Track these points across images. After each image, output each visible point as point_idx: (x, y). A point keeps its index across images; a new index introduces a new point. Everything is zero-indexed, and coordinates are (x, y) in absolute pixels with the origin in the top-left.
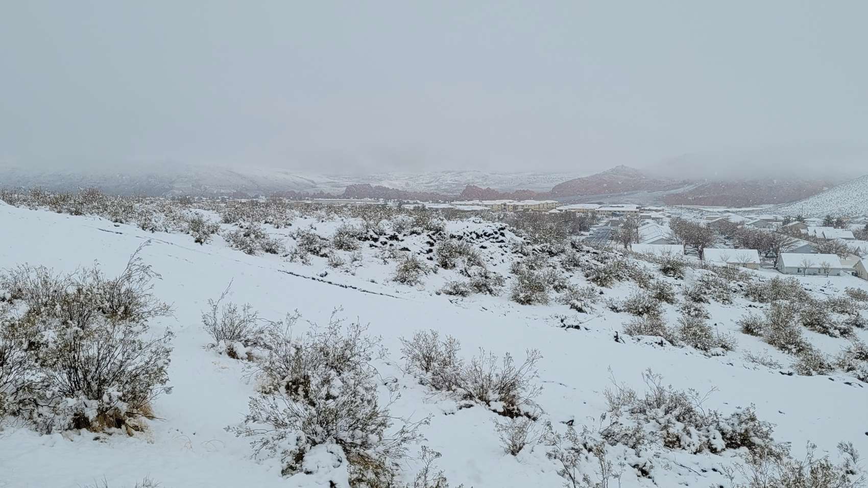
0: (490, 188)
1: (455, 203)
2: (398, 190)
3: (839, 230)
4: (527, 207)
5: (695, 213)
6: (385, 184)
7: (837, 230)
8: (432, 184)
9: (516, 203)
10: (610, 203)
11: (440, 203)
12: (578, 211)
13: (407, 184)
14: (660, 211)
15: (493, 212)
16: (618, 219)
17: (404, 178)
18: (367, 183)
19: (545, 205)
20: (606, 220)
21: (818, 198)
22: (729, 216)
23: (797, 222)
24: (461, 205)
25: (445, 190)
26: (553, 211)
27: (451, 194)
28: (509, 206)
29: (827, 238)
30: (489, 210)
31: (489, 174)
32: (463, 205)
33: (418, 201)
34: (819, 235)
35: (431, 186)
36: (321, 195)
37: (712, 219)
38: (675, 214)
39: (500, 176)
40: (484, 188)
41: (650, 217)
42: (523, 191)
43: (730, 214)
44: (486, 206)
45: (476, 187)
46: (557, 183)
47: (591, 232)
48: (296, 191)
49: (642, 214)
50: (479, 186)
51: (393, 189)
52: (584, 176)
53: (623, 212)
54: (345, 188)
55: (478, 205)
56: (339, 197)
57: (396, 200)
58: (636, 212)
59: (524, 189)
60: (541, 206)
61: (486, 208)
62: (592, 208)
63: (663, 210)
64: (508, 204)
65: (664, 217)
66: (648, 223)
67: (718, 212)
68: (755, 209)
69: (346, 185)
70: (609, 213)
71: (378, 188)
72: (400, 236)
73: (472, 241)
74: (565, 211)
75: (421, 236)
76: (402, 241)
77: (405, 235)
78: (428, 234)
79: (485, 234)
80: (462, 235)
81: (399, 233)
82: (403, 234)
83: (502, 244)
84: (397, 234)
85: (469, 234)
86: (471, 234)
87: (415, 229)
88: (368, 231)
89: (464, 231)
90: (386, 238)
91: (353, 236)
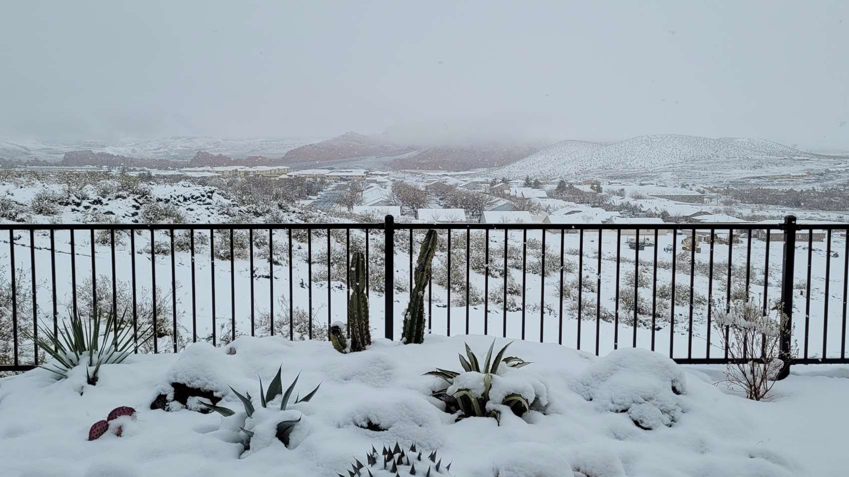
0: (223, 154)
1: (184, 169)
2: (123, 157)
3: (536, 190)
4: (259, 173)
5: (418, 178)
6: (109, 150)
7: (533, 190)
8: (161, 150)
9: (248, 169)
10: (340, 168)
11: (169, 170)
12: (309, 176)
13: (134, 151)
14: (385, 175)
15: (224, 178)
16: (345, 183)
17: (130, 145)
18: (89, 150)
19: (277, 172)
20: (334, 185)
21: (523, 162)
22: (446, 179)
23: (502, 184)
24: (191, 171)
25: (174, 157)
26: (284, 176)
27: (181, 160)
28: (240, 172)
29: (525, 197)
30: (218, 176)
31: (221, 141)
32: (193, 171)
33: (146, 168)
34: (519, 195)
35: (160, 153)
36: (36, 162)
37: (430, 182)
38: (399, 178)
39: (232, 142)
40: (216, 154)
41: (375, 181)
42: (256, 157)
43: (448, 177)
44: (217, 172)
45: (208, 153)
46: (289, 149)
47: (319, 196)
48: (6, 158)
49: (367, 179)
50: (210, 153)
51: (118, 155)
52: (315, 142)
53: (352, 176)
54: (63, 155)
55: (208, 171)
56: (56, 164)
57: (121, 167)
58: (363, 177)
59: (257, 155)
60: (273, 172)
62: (323, 173)
63: (388, 175)
64: (239, 170)
65: (388, 180)
66: (372, 187)
67: (438, 176)
68: (471, 172)
69: (65, 152)
70: (338, 178)
71: (101, 155)
72: (104, 201)
73: (179, 203)
74: (295, 176)
75: (127, 200)
76: (107, 204)
77: (109, 199)
78: (134, 197)
79: (192, 197)
80: (169, 198)
81: (104, 197)
82: (107, 198)
83: (209, 206)
84: (101, 198)
85: (176, 198)
86: (178, 197)
87: (120, 193)
88: (70, 196)
89: (171, 194)
90: (89, 203)
91: (53, 201)
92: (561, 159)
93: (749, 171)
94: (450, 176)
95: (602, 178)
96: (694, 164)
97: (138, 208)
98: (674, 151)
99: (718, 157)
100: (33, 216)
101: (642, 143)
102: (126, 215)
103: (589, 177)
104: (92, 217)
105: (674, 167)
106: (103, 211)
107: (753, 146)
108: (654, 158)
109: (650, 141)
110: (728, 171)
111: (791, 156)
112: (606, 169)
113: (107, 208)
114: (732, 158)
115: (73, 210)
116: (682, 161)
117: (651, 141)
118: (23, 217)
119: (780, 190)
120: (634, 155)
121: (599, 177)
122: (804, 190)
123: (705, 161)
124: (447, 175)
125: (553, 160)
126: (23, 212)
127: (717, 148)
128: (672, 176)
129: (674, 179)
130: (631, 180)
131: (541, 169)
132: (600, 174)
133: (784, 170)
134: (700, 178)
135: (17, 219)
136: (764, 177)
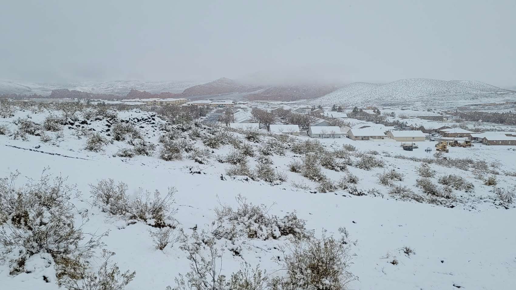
0: (146, 91)
1: (124, 100)
2: (87, 93)
3: (340, 113)
4: (169, 103)
5: (265, 105)
6: (78, 89)
7: (338, 113)
8: (109, 89)
9: (162, 100)
10: (217, 100)
11: (114, 100)
12: (199, 104)
13: (93, 89)
14: (245, 104)
15: (148, 106)
16: (222, 109)
17: (91, 85)
18: (66, 89)
19: (180, 102)
20: (215, 110)
21: (329, 95)
22: (283, 106)
23: (318, 109)
24: (128, 102)
25: (117, 93)
26: (184, 105)
27: (121, 95)
28: (157, 102)
30: (145, 105)
31: (144, 83)
32: (129, 102)
33: (101, 100)
34: (330, 116)
35: (108, 90)
36: (35, 96)
37: (274, 108)
38: (254, 105)
39: (152, 84)
40: (142, 91)
41: (240, 108)
42: (166, 93)
44: (143, 102)
45: (137, 90)
46: (186, 88)
47: (207, 117)
48: (17, 94)
49: (235, 106)
50: (139, 90)
51: (84, 92)
52: (202, 83)
53: (225, 104)
54: (52, 91)
55: (138, 101)
56: (47, 97)
57: (86, 99)
58: (232, 105)
59: (166, 92)
60: (177, 102)
61: (144, 104)
62: (207, 103)
63: (247, 104)
64: (157, 101)
65: (247, 107)
66: (239, 111)
67: (277, 104)
68: (297, 102)
69: (52, 90)
70: (217, 105)
71: (74, 91)
72: (89, 122)
73: (135, 123)
74: (192, 104)
75: (103, 121)
76: (90, 124)
77: (91, 121)
78: (107, 119)
79: (143, 119)
80: (129, 120)
81: (88, 119)
82: (90, 120)
83: (154, 125)
84: (86, 120)
85: (133, 119)
86: (134, 119)
87: (98, 117)
88: (67, 119)
89: (129, 117)
90: (79, 123)
91: (57, 122)
92: (353, 94)
93: (470, 101)
94: (285, 104)
95: (378, 105)
96: (435, 97)
97: (109, 126)
98: (423, 89)
99: (450, 92)
100: (45, 132)
101: (403, 84)
102: (103, 131)
103: (370, 105)
104: (82, 132)
105: (422, 99)
106: (88, 129)
107: (471, 86)
108: (410, 93)
109: (407, 82)
110: (456, 101)
111: (496, 92)
112: (380, 100)
113: (90, 127)
114: (459, 93)
115: (70, 128)
116: (427, 95)
117: (409, 83)
118: (39, 133)
119: (489, 113)
120: (397, 91)
121: (376, 105)
122: (505, 113)
123: (441, 95)
124: (283, 104)
125: (347, 94)
126: (39, 129)
127: (449, 87)
128: (421, 104)
129: (423, 106)
130: (396, 106)
131: (340, 100)
132: (377, 103)
133: (492, 101)
134: (439, 106)
135: (35, 134)
136: (479, 104)
